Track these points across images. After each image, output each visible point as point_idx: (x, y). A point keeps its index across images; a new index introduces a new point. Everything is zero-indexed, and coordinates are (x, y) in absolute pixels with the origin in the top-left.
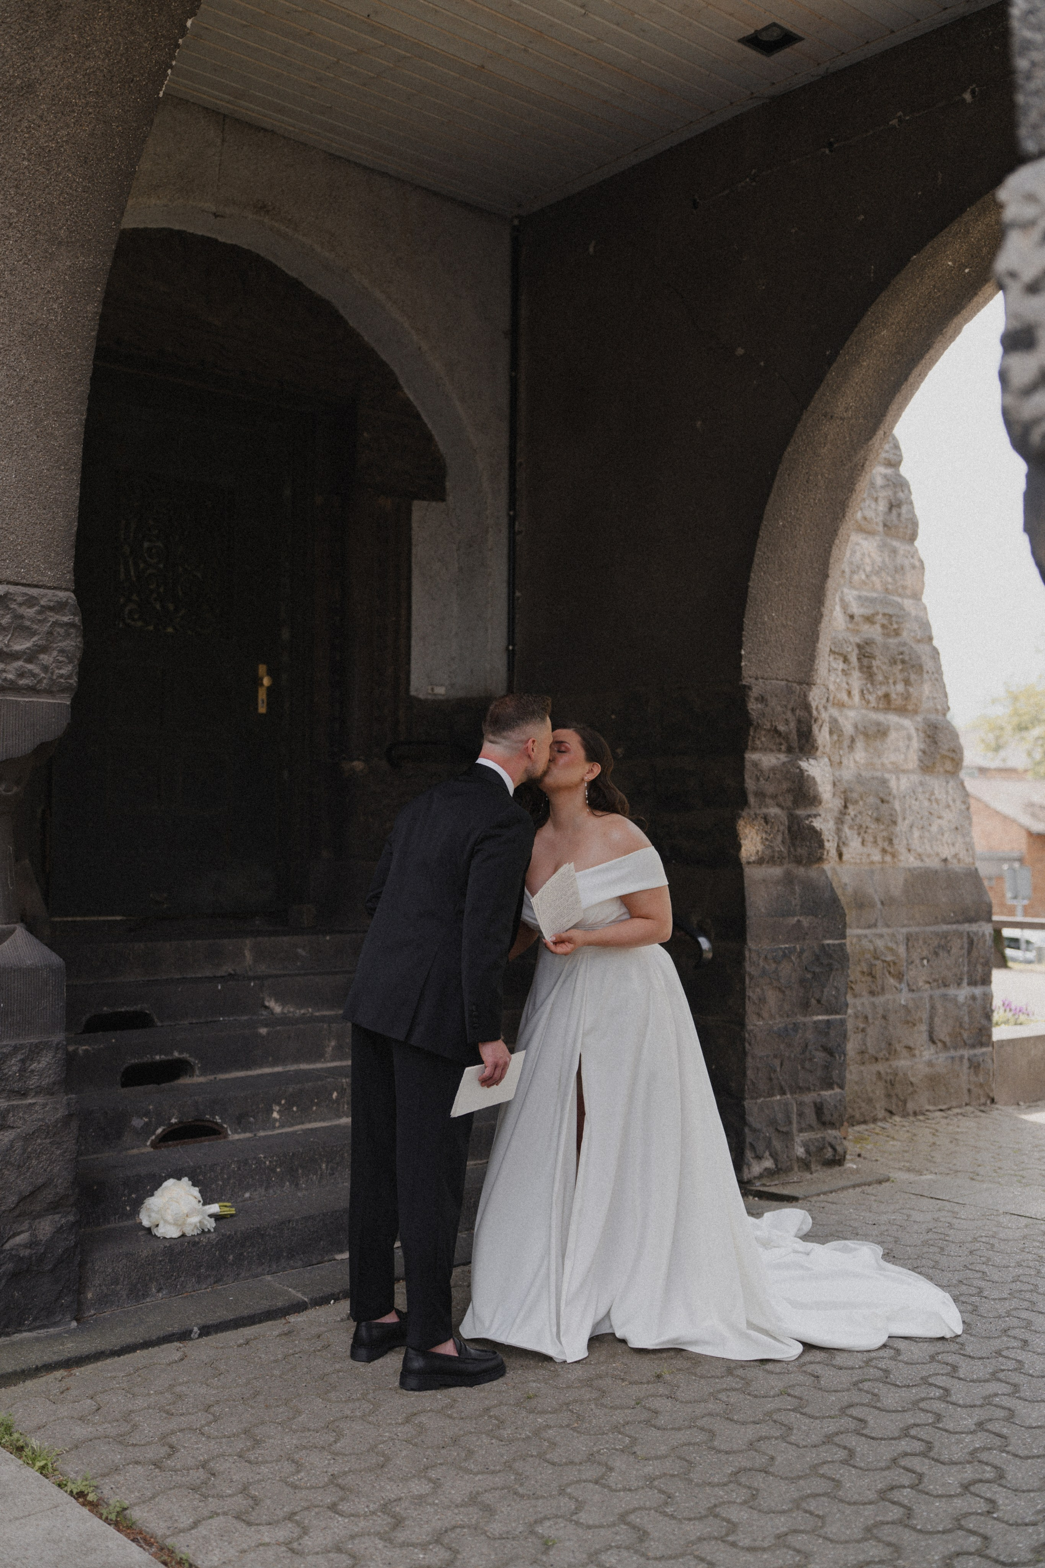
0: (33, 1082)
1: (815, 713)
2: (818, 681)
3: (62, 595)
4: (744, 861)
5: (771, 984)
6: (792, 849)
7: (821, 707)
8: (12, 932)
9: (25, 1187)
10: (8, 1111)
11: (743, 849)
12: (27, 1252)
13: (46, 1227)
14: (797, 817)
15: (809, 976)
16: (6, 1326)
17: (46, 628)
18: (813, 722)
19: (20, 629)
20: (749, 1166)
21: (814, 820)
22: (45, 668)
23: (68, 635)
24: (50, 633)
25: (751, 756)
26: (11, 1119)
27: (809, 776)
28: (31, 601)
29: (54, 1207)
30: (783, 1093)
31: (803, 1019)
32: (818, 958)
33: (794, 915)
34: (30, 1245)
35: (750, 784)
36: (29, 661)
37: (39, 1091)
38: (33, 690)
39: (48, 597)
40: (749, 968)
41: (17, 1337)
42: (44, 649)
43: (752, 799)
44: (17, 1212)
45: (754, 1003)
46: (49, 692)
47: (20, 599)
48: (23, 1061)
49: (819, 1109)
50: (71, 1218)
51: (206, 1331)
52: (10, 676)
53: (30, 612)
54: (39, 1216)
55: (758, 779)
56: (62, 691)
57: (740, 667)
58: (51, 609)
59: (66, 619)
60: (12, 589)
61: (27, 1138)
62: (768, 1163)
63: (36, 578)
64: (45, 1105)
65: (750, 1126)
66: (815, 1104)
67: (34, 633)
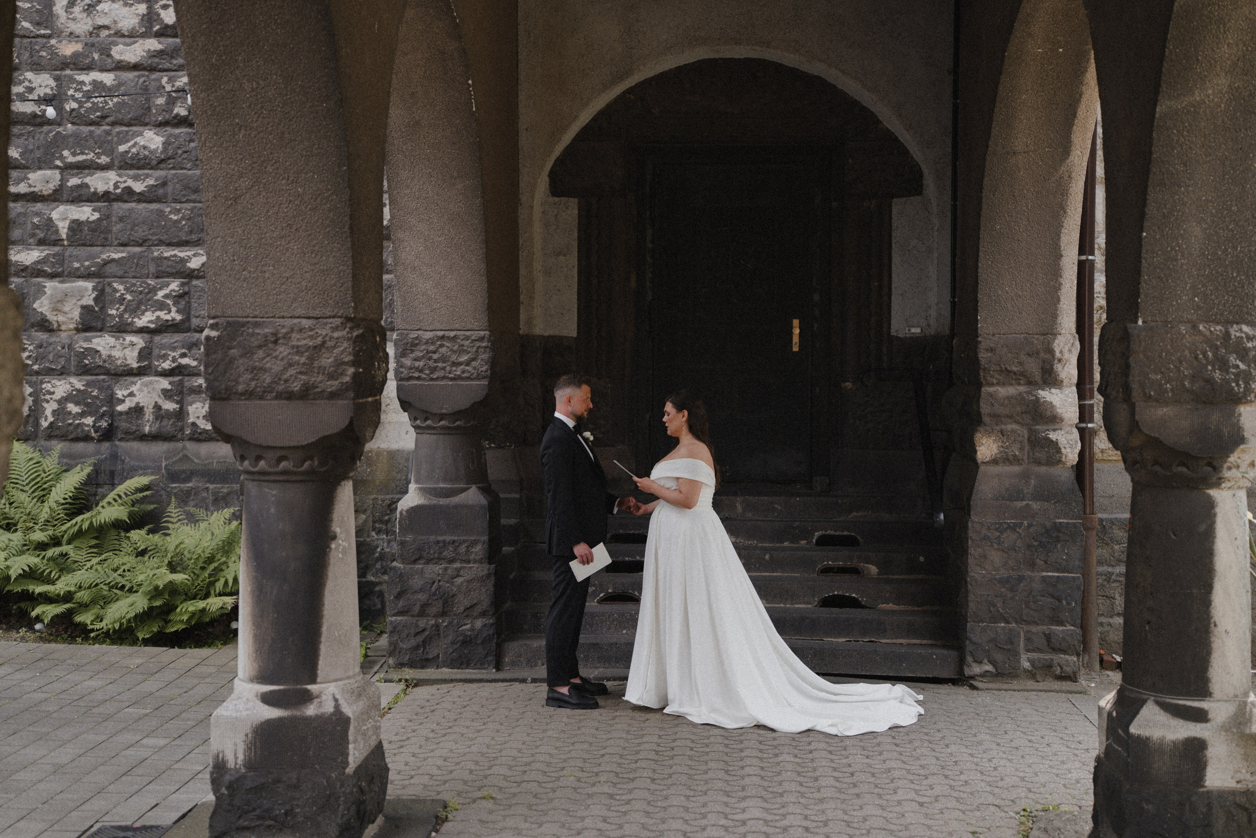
0: (472, 557)
1: (1058, 355)
2: (1063, 331)
3: (482, 333)
4: (979, 461)
5: (992, 546)
6: (1031, 454)
7: (1066, 350)
8: (468, 489)
9: (467, 603)
10: (461, 568)
11: (978, 453)
12: (470, 633)
13: (479, 623)
14: (1035, 431)
15: (1036, 543)
16: (461, 664)
17: (474, 349)
18: (1056, 361)
19: (462, 351)
20: (969, 666)
21: (1051, 433)
22: (475, 368)
23: (485, 352)
24: (477, 352)
25: (986, 389)
26: (462, 572)
27: (1045, 402)
28: (467, 338)
29: (483, 614)
30: (1007, 622)
31: (1029, 573)
32: (1047, 531)
33: (1023, 500)
34: (472, 630)
35: (985, 409)
36: (468, 364)
37: (475, 562)
38: (468, 378)
39: (475, 335)
40: (971, 533)
41: (467, 671)
42: (473, 359)
43: (986, 419)
44: (465, 614)
45: (975, 558)
46: (477, 379)
47: (462, 337)
48: (467, 547)
49: (1048, 637)
50: (491, 621)
51: (534, 681)
52: (458, 373)
53: (467, 343)
54: (476, 618)
55: (993, 405)
56: (484, 378)
57: (977, 328)
58: (475, 340)
59: (484, 344)
60: (459, 333)
61: (469, 581)
62: (989, 668)
63: (470, 327)
64: (478, 568)
65: (970, 640)
66: (1045, 634)
67: (469, 353)
